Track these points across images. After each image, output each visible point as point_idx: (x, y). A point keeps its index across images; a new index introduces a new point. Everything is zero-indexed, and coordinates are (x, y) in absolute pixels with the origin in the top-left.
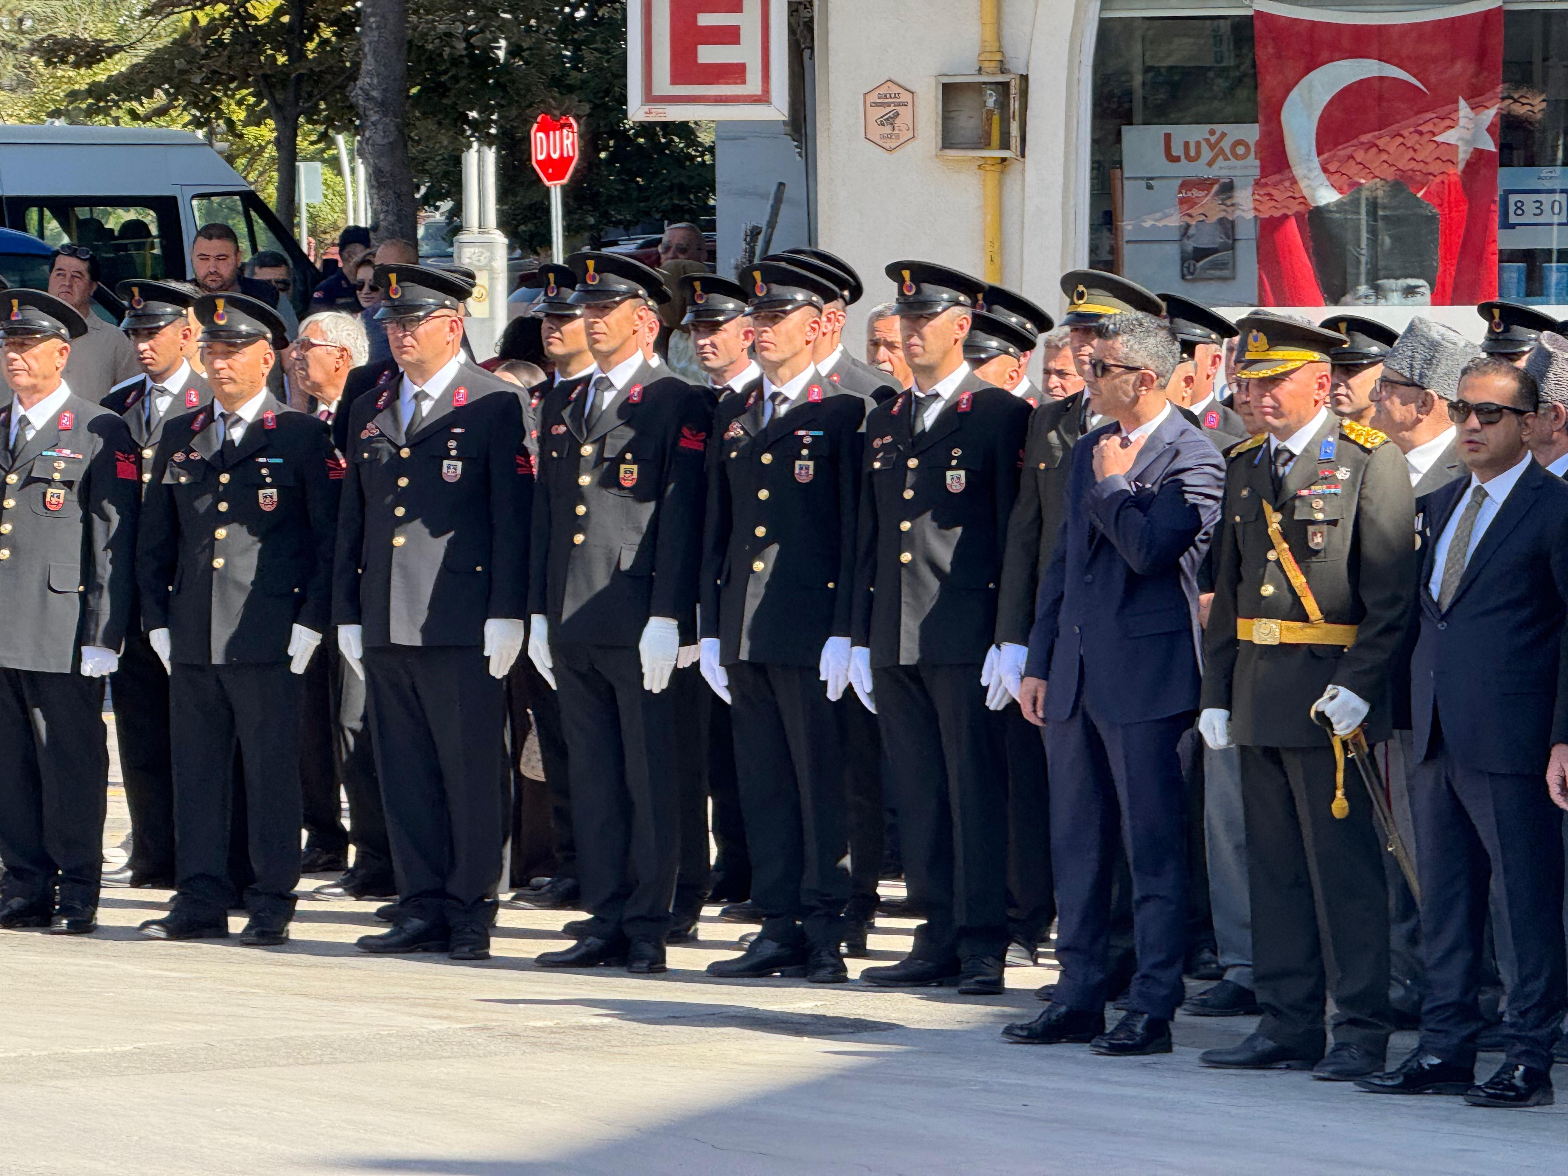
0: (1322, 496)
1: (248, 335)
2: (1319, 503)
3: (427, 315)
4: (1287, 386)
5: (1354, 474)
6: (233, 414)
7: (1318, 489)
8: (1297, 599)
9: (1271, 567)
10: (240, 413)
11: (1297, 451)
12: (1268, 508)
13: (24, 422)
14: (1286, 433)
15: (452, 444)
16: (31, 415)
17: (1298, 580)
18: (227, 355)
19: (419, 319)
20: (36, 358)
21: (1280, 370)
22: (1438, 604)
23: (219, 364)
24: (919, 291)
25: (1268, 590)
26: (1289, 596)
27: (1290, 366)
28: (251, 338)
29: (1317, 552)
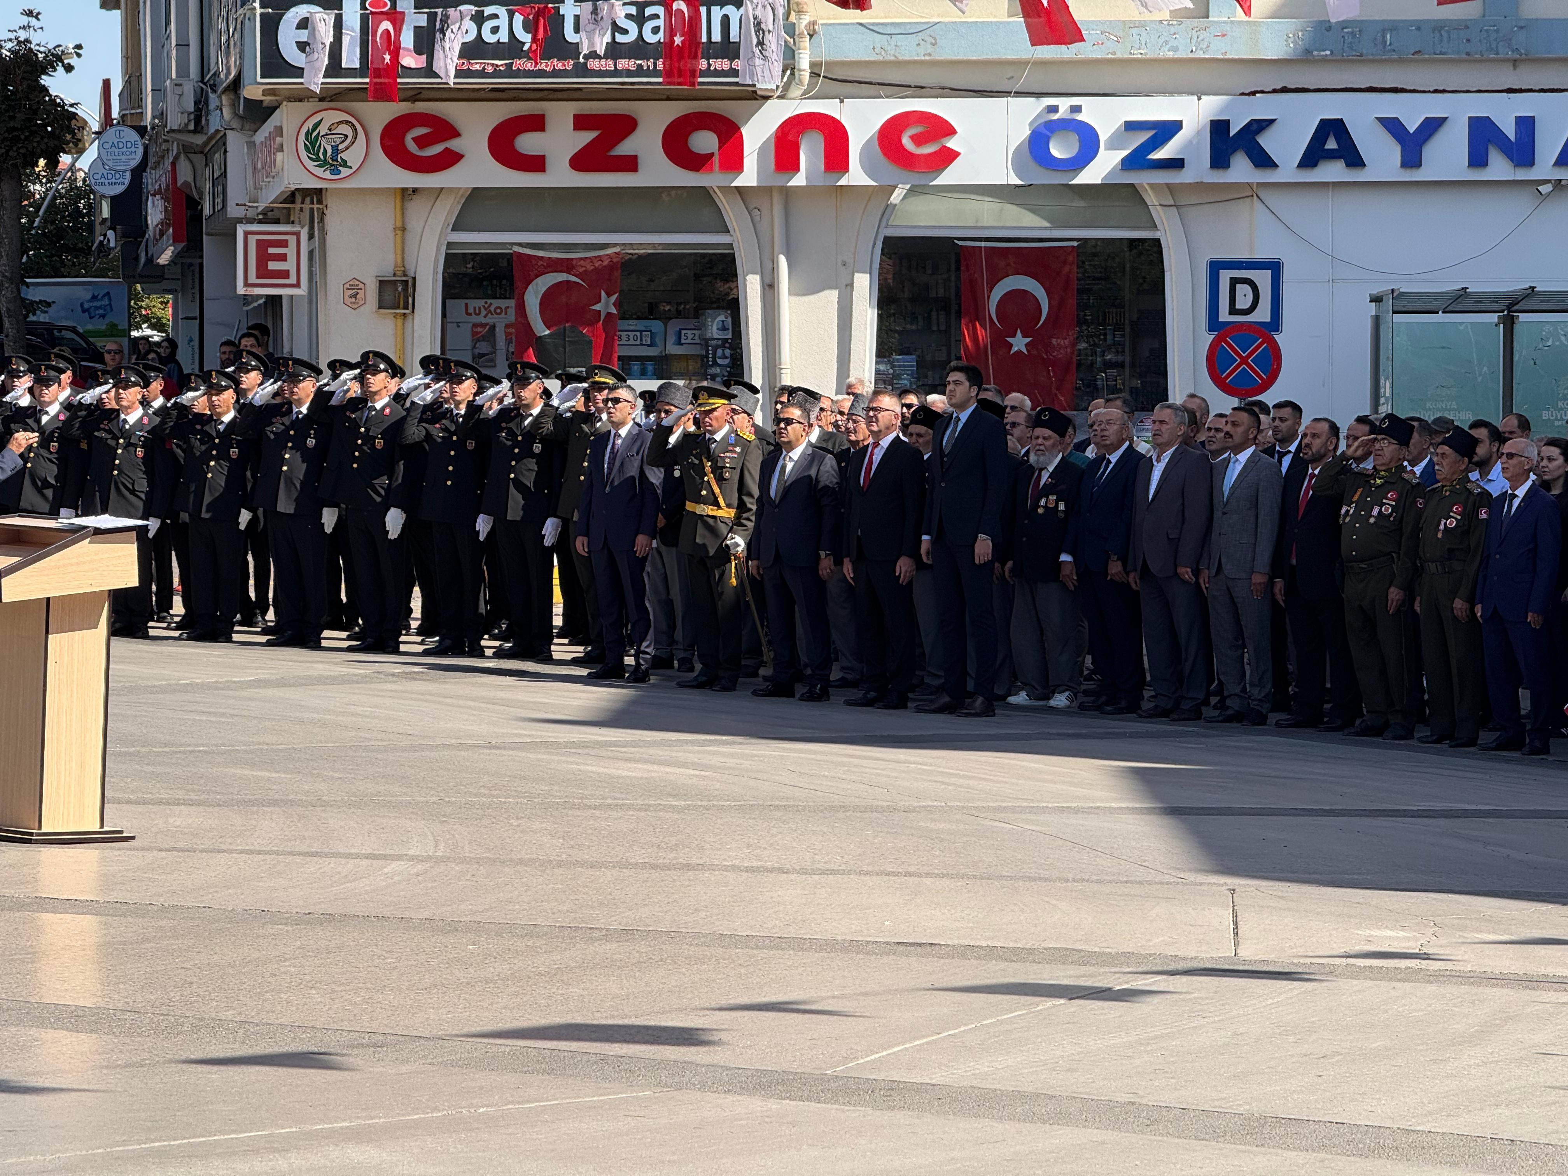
0: (729, 458)
1: (225, 386)
2: (728, 460)
3: (304, 379)
4: (715, 413)
5: (742, 450)
6: (219, 419)
7: (728, 454)
8: (716, 499)
9: (705, 484)
10: (223, 419)
11: (718, 439)
12: (705, 460)
13: (125, 421)
14: (713, 433)
15: (312, 432)
16: (128, 418)
17: (717, 490)
18: (217, 395)
19: (301, 381)
20: (130, 394)
21: (713, 407)
22: (774, 502)
23: (214, 398)
24: (524, 373)
25: (704, 492)
26: (712, 497)
27: (717, 405)
28: (227, 388)
29: (726, 480)
